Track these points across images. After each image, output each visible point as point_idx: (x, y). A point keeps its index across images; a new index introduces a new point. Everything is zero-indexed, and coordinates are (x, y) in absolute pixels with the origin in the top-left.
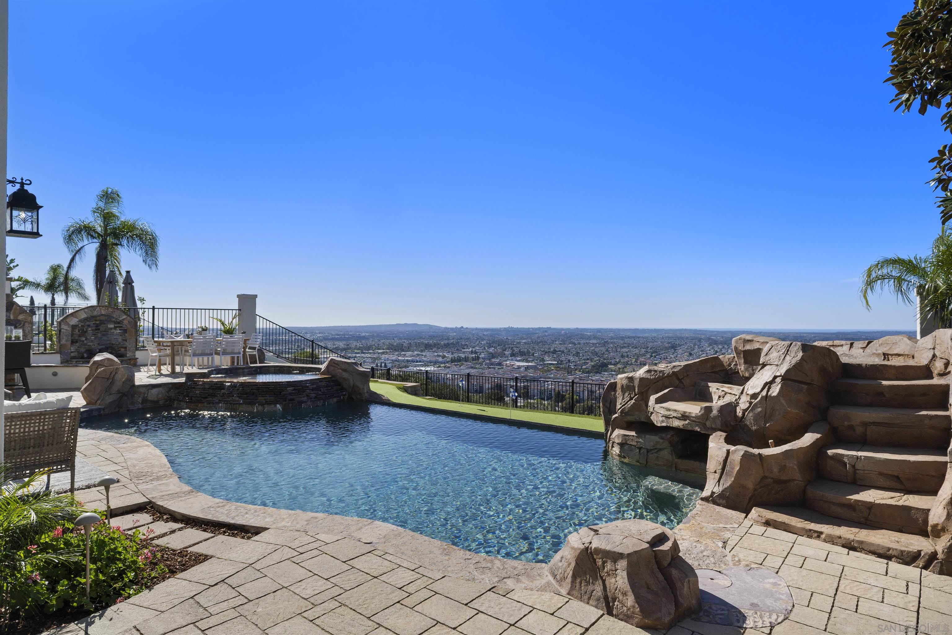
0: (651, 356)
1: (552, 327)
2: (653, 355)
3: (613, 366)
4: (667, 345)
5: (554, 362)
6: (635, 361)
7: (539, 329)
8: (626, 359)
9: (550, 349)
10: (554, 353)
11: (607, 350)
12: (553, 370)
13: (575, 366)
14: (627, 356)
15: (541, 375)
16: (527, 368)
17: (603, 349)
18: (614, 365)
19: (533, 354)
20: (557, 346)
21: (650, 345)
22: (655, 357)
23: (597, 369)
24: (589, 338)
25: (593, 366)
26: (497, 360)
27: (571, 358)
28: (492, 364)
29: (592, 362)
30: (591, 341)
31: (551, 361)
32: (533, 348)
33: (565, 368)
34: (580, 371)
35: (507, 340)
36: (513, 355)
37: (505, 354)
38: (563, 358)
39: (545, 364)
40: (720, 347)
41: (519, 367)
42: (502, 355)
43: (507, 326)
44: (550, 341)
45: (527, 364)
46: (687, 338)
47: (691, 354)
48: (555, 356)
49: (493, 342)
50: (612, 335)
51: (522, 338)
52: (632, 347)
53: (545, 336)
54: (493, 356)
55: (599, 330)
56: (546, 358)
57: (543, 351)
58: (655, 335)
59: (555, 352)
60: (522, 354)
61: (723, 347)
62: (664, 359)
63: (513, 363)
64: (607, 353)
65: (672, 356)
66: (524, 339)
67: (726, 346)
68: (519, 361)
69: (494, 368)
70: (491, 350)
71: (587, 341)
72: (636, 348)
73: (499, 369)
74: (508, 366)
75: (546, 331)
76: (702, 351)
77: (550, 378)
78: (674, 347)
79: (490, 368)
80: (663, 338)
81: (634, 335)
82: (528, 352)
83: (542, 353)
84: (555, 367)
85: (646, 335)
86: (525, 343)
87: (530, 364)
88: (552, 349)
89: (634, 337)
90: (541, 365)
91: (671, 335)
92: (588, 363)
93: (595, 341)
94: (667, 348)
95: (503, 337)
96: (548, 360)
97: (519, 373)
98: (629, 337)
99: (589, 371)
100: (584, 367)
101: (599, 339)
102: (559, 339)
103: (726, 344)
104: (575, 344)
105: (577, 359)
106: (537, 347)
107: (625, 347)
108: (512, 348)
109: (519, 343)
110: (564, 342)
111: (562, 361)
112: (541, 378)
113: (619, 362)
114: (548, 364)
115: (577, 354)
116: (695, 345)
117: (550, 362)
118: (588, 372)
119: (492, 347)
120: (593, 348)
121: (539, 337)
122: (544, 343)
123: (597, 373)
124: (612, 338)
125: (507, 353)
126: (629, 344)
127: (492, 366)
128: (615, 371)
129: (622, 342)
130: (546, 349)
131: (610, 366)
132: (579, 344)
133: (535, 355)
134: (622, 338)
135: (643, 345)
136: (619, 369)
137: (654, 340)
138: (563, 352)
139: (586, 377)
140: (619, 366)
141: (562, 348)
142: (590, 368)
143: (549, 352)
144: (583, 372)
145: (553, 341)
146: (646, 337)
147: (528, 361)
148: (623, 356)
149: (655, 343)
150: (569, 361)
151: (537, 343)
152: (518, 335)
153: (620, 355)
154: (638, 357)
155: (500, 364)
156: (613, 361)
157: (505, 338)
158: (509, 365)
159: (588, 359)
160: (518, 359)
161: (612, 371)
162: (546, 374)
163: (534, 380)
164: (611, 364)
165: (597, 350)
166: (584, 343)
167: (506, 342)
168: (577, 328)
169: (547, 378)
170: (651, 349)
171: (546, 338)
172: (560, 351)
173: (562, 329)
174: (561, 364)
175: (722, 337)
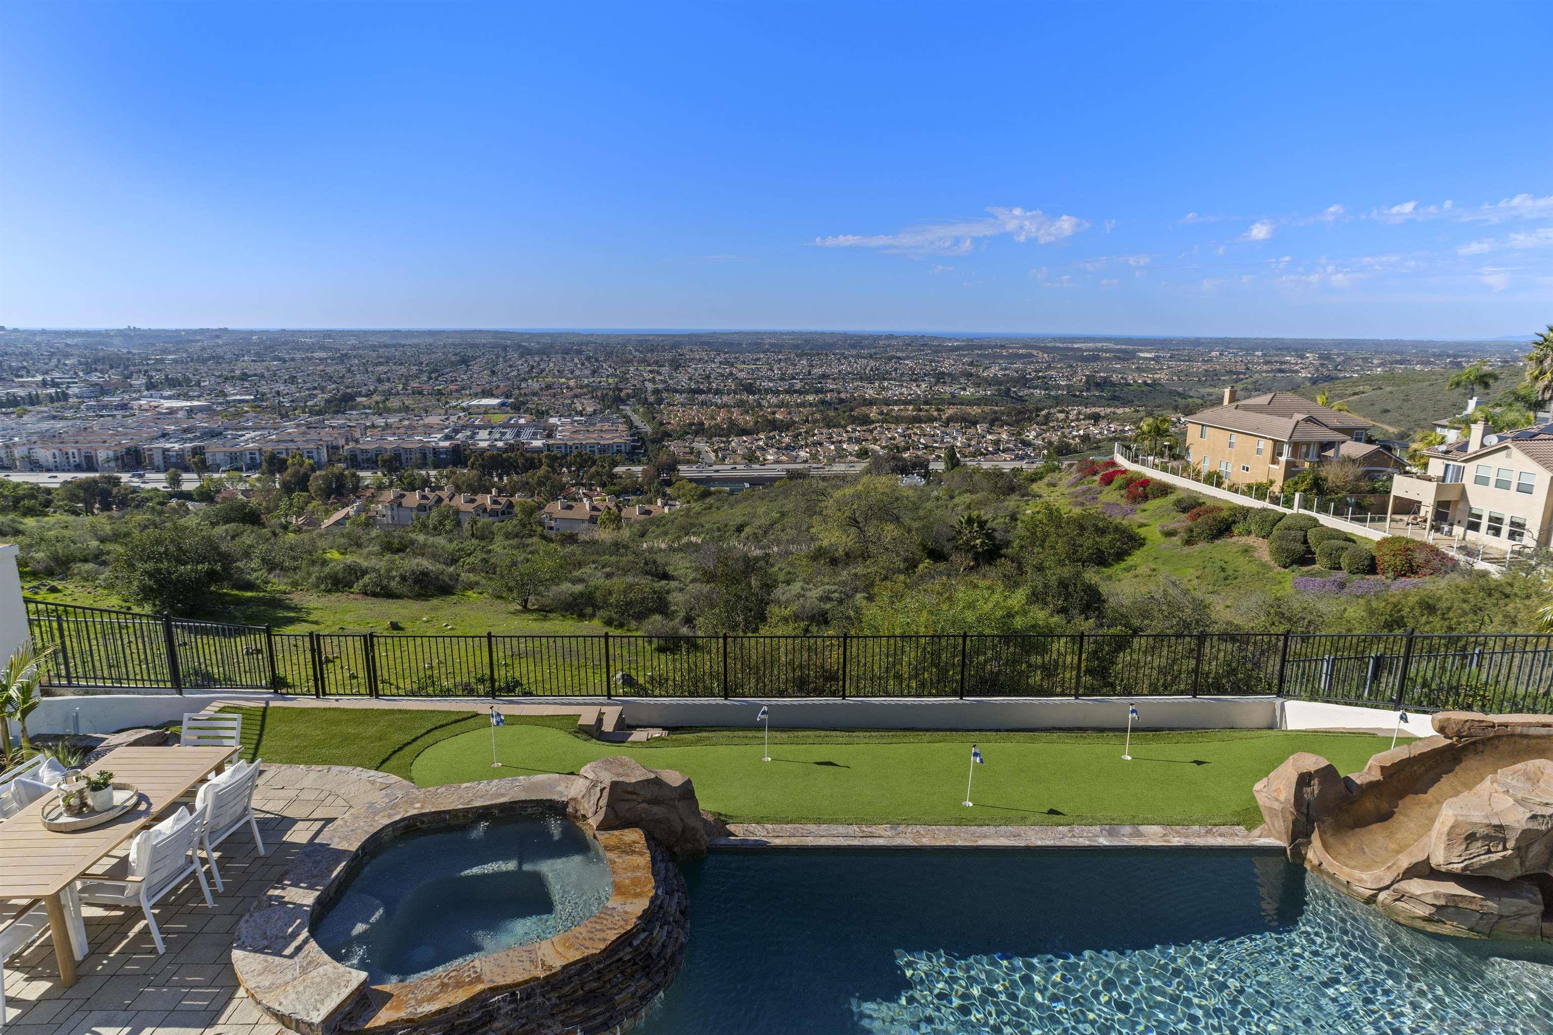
0: (430, 378)
1: (230, 327)
2: (433, 375)
3: (364, 399)
4: (453, 358)
5: (247, 397)
6: (404, 388)
7: (202, 332)
8: (387, 386)
9: (233, 371)
10: (243, 380)
11: (349, 371)
12: (247, 412)
13: (292, 401)
14: (388, 380)
15: (226, 425)
16: (191, 411)
17: (342, 369)
18: (367, 395)
19: (198, 384)
20: (246, 364)
21: (425, 359)
22: (436, 379)
23: (336, 406)
24: (310, 348)
25: (328, 401)
26: (116, 400)
27: (282, 388)
28: (105, 407)
29: (323, 393)
30: (316, 355)
31: (241, 395)
32: (196, 370)
33: (273, 408)
34: (304, 412)
35: (130, 356)
36: (150, 386)
37: (131, 386)
38: (264, 389)
39: (228, 402)
40: (537, 359)
41: (172, 411)
42: (128, 388)
43: (123, 326)
44: (229, 355)
45: (189, 404)
46: (484, 345)
47: (493, 372)
48: (247, 384)
49: (96, 361)
50: (353, 341)
51: (165, 351)
52: (395, 364)
53: (218, 346)
54: (103, 390)
55: (328, 334)
56: (229, 389)
57: (220, 376)
58: (431, 340)
59: (244, 377)
60: (172, 383)
61: (542, 360)
62: (452, 382)
63: (156, 404)
64: (350, 375)
65: (465, 377)
66: (170, 353)
67: (545, 358)
68: (169, 398)
69: (113, 416)
70: (94, 378)
71: (309, 355)
72: (401, 364)
73: (124, 417)
74: (147, 410)
75: (218, 337)
76: (510, 366)
77: (246, 428)
78: (465, 361)
79: (102, 416)
80: (445, 346)
81: (394, 342)
82: (188, 380)
83: (218, 380)
84: (252, 407)
85: (416, 341)
86: (175, 361)
87: (196, 403)
88: (238, 372)
89: (394, 346)
90: (221, 404)
91: (457, 341)
92: (316, 396)
93: (323, 355)
94: (453, 364)
95: (118, 347)
96: (234, 394)
97: (176, 423)
98: (386, 346)
99: (320, 410)
100: (309, 403)
101: (330, 349)
102: (249, 352)
103: (544, 353)
104: (285, 361)
105: (293, 388)
106: (203, 369)
107: (381, 364)
108: (146, 371)
109: (162, 361)
110: (260, 358)
111: (264, 394)
112: (226, 429)
113: (375, 390)
114: (234, 401)
115: (293, 380)
116: (498, 356)
117: (238, 397)
118: (319, 413)
119: (96, 370)
120: (321, 367)
121: (203, 349)
122: (218, 359)
123: (337, 412)
124: (354, 348)
125: (138, 381)
126: (388, 357)
127: (104, 412)
128: (370, 408)
129: (374, 354)
130: (225, 369)
131: (359, 399)
132: (293, 359)
133: (202, 384)
134: (374, 348)
135: (412, 359)
136: (377, 403)
137: (430, 350)
138: (262, 376)
139: (319, 422)
140: (376, 398)
141: (260, 368)
142: (322, 404)
143: (233, 377)
144: (312, 413)
145: (237, 357)
146: (416, 346)
147: (188, 398)
148: (380, 381)
149: (433, 356)
150: (278, 393)
151: (204, 361)
152: (154, 345)
153: (374, 378)
154: (407, 380)
155: (124, 406)
156: (364, 390)
157: (125, 351)
158: (147, 407)
159: (315, 388)
160: (167, 393)
161: (365, 408)
162: (236, 421)
163: (214, 434)
164: (361, 395)
165: (329, 370)
166: (303, 359)
167: (128, 359)
168: (284, 330)
169: (241, 430)
170: (427, 365)
171: (220, 352)
172: (255, 375)
173: (252, 332)
174: (262, 401)
175: (538, 343)
